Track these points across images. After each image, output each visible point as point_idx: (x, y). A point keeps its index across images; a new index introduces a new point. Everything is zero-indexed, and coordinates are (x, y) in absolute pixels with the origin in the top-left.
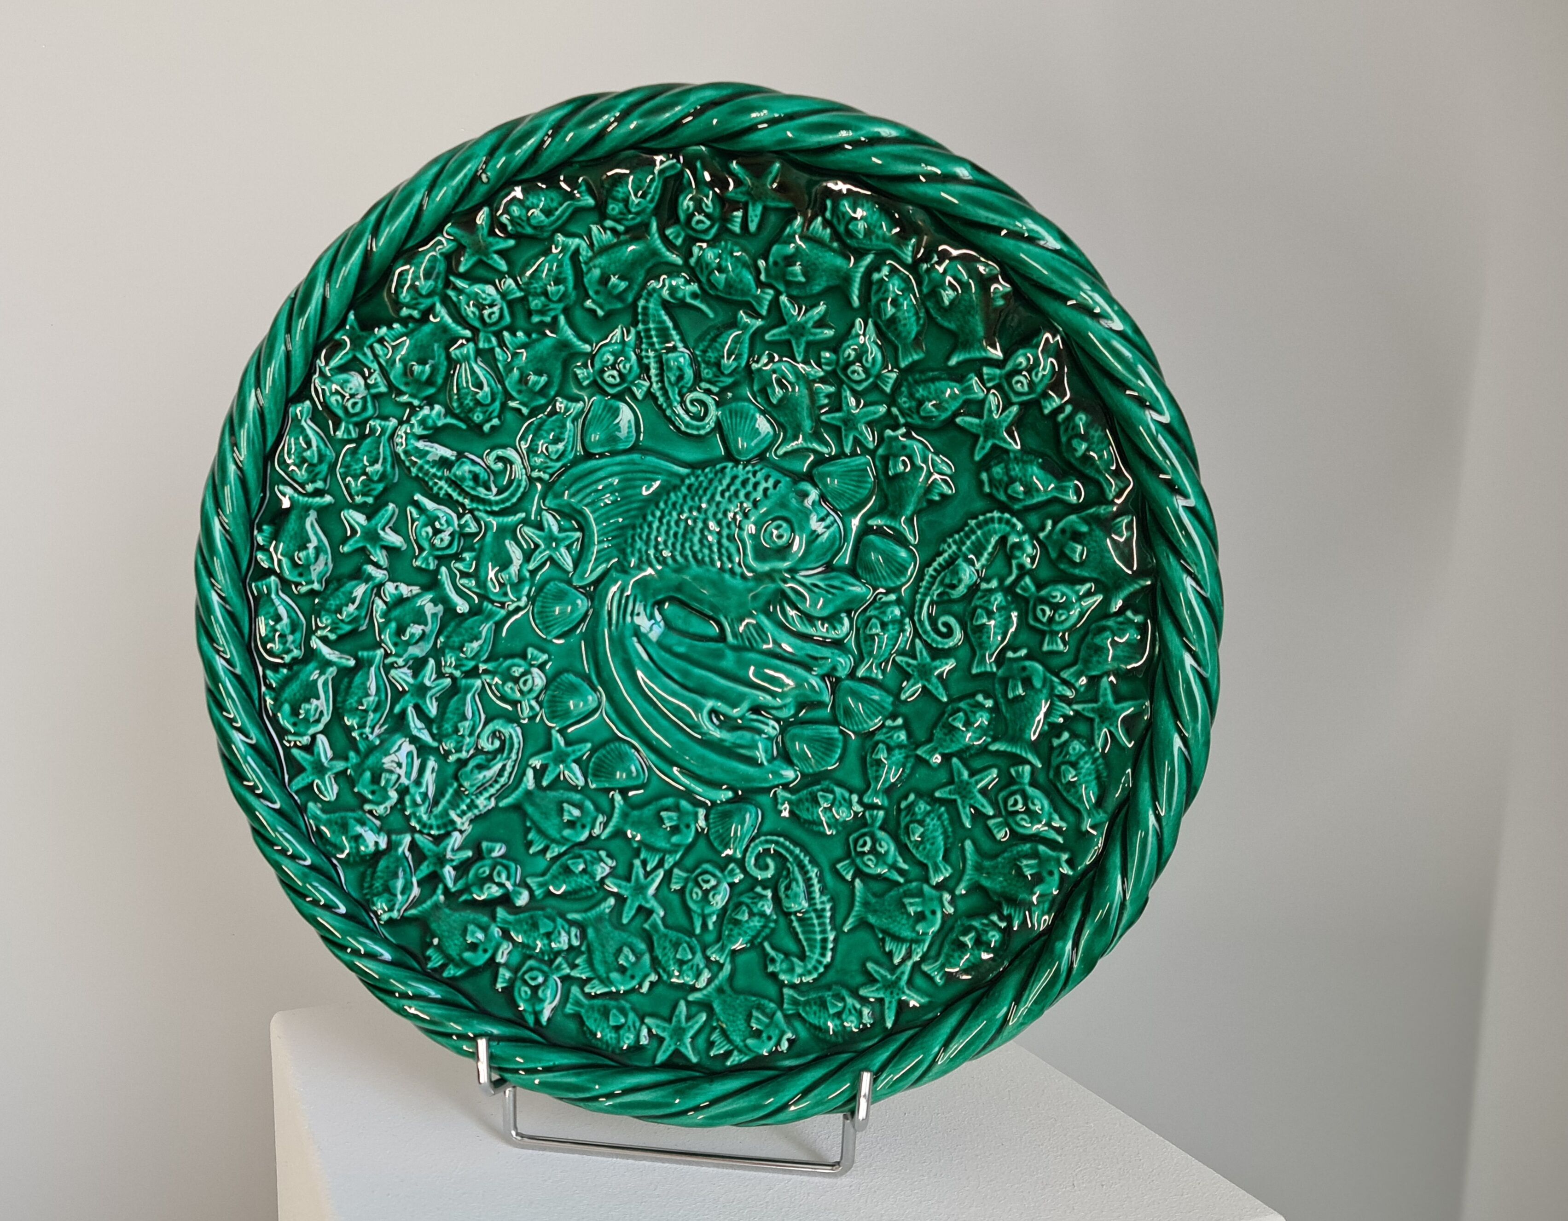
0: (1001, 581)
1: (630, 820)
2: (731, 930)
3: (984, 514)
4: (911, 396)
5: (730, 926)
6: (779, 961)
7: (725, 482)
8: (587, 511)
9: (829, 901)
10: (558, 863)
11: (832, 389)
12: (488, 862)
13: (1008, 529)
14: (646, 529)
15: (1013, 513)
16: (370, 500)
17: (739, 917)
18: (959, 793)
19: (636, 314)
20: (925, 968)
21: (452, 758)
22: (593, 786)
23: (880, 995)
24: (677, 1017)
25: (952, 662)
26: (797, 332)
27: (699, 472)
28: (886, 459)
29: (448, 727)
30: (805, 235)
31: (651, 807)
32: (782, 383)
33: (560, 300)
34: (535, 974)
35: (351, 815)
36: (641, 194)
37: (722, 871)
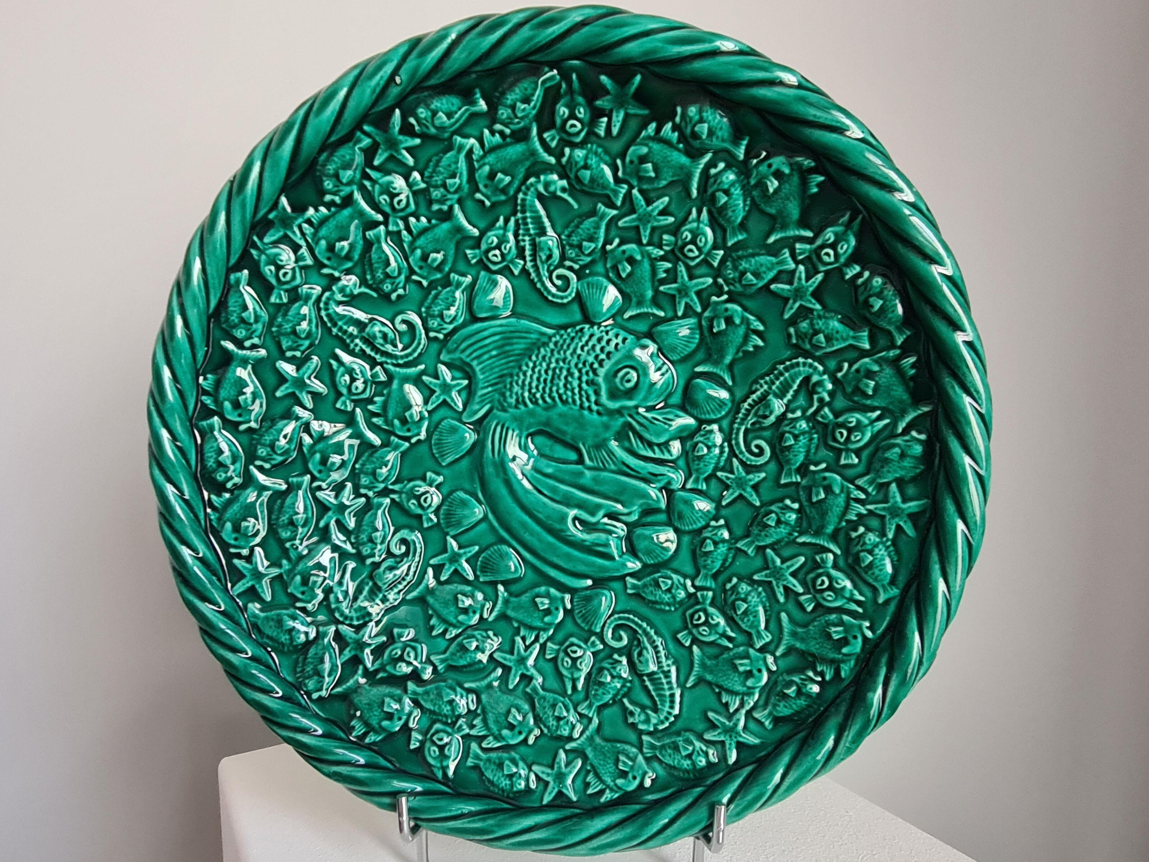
0: (804, 412)
1: (511, 605)
2: (597, 690)
3: (790, 360)
4: (735, 268)
5: (596, 687)
6: (637, 714)
7: (584, 339)
8: (474, 363)
9: (673, 663)
10: (456, 643)
11: (669, 265)
12: (400, 645)
13: (811, 370)
14: (522, 377)
15: (815, 358)
16: (298, 354)
17: (602, 680)
18: (774, 576)
19: (516, 205)
20: (756, 715)
21: (369, 561)
22: (481, 580)
23: (722, 738)
24: (559, 763)
25: (763, 475)
26: (645, 218)
27: (563, 332)
28: (711, 320)
29: (364, 537)
30: (657, 138)
31: (527, 595)
32: (631, 260)
33: (456, 192)
34: (441, 735)
35: (285, 612)
36: (526, 100)
37: (586, 642)
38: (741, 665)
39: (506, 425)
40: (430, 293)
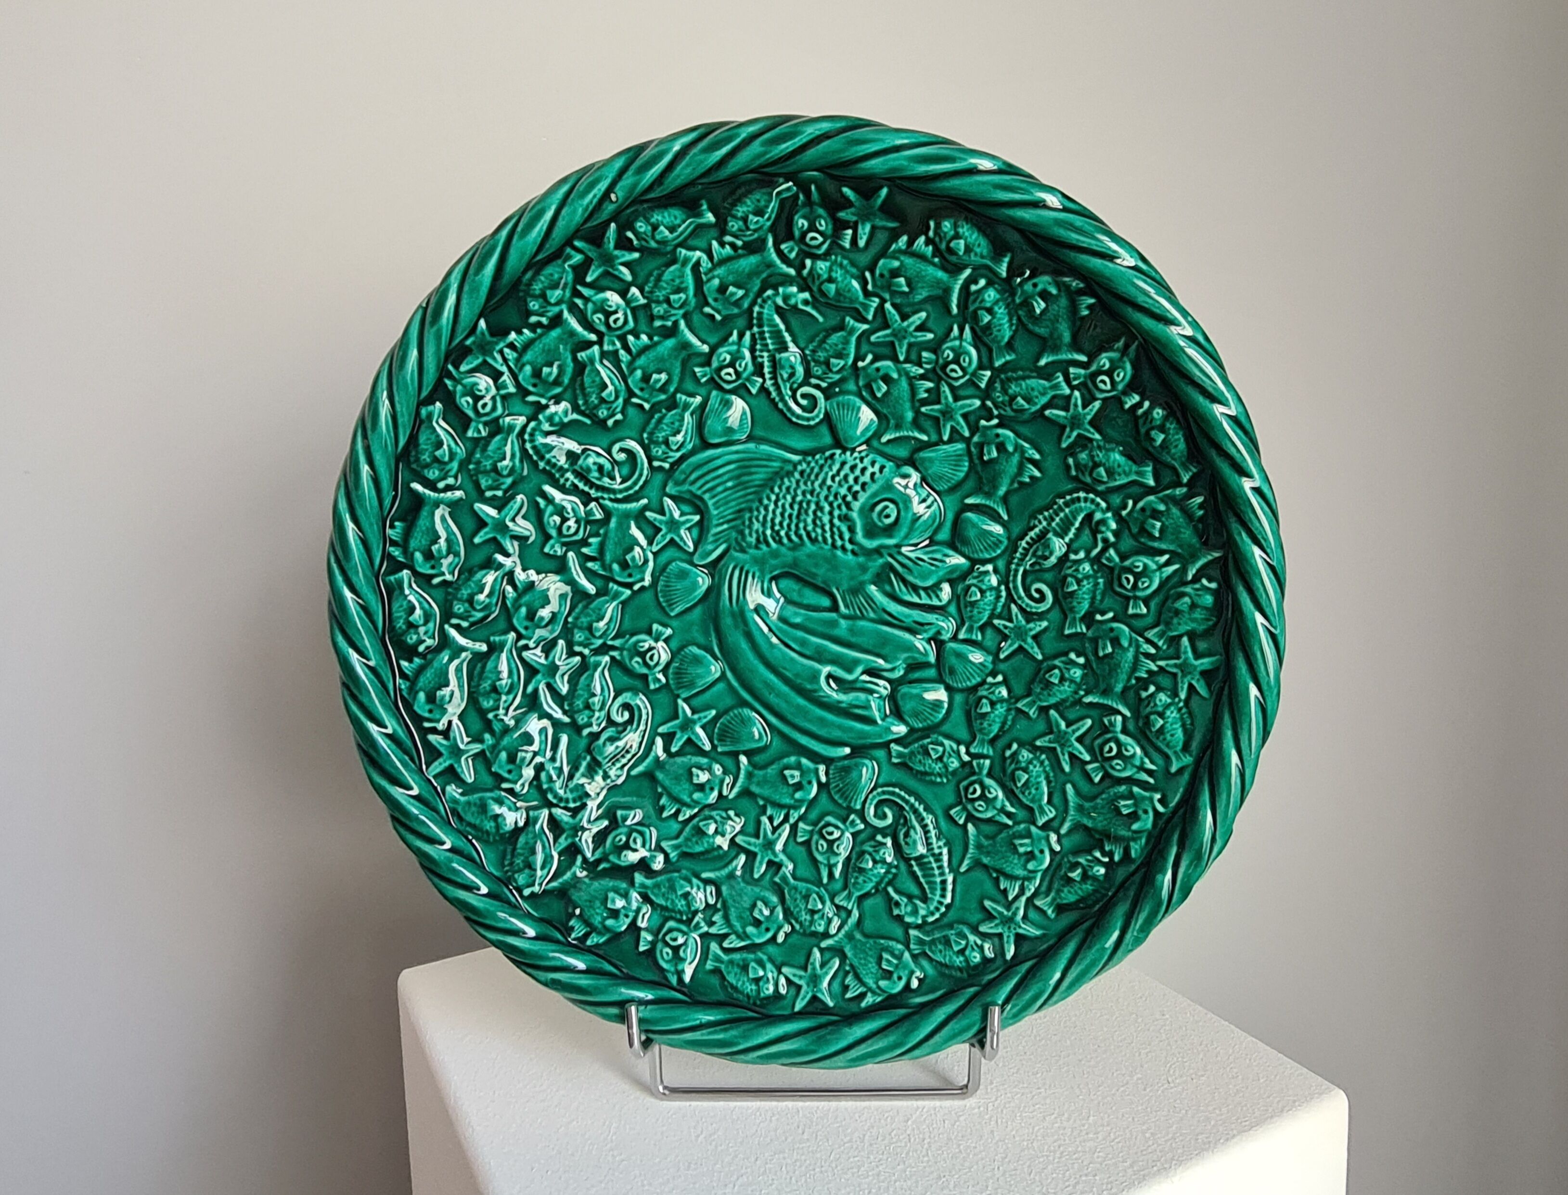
1: (755, 780)
2: (857, 878)
3: (1070, 494)
4: (1004, 391)
5: (855, 874)
6: (903, 904)
7: (835, 468)
8: (706, 497)
9: (945, 845)
10: (691, 825)
12: (624, 830)
13: (1093, 507)
16: (499, 493)
17: (863, 865)
18: (1058, 742)
19: (751, 318)
20: (1038, 902)
21: (585, 732)
22: (719, 749)
23: (1000, 930)
24: (813, 964)
25: (1045, 624)
26: (900, 334)
27: (810, 458)
28: (981, 446)
29: (579, 703)
30: (909, 251)
31: (774, 767)
32: (887, 379)
33: (681, 307)
34: (675, 934)
35: (488, 794)
36: (759, 213)
37: (844, 821)
38: (1022, 845)
39: (745, 569)
40: (652, 417)
